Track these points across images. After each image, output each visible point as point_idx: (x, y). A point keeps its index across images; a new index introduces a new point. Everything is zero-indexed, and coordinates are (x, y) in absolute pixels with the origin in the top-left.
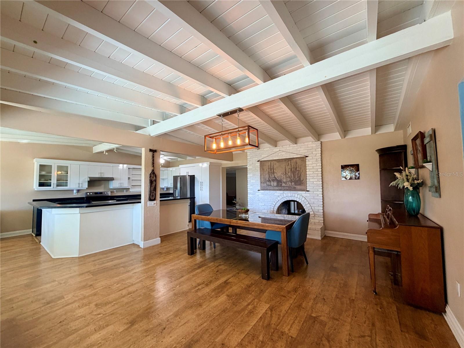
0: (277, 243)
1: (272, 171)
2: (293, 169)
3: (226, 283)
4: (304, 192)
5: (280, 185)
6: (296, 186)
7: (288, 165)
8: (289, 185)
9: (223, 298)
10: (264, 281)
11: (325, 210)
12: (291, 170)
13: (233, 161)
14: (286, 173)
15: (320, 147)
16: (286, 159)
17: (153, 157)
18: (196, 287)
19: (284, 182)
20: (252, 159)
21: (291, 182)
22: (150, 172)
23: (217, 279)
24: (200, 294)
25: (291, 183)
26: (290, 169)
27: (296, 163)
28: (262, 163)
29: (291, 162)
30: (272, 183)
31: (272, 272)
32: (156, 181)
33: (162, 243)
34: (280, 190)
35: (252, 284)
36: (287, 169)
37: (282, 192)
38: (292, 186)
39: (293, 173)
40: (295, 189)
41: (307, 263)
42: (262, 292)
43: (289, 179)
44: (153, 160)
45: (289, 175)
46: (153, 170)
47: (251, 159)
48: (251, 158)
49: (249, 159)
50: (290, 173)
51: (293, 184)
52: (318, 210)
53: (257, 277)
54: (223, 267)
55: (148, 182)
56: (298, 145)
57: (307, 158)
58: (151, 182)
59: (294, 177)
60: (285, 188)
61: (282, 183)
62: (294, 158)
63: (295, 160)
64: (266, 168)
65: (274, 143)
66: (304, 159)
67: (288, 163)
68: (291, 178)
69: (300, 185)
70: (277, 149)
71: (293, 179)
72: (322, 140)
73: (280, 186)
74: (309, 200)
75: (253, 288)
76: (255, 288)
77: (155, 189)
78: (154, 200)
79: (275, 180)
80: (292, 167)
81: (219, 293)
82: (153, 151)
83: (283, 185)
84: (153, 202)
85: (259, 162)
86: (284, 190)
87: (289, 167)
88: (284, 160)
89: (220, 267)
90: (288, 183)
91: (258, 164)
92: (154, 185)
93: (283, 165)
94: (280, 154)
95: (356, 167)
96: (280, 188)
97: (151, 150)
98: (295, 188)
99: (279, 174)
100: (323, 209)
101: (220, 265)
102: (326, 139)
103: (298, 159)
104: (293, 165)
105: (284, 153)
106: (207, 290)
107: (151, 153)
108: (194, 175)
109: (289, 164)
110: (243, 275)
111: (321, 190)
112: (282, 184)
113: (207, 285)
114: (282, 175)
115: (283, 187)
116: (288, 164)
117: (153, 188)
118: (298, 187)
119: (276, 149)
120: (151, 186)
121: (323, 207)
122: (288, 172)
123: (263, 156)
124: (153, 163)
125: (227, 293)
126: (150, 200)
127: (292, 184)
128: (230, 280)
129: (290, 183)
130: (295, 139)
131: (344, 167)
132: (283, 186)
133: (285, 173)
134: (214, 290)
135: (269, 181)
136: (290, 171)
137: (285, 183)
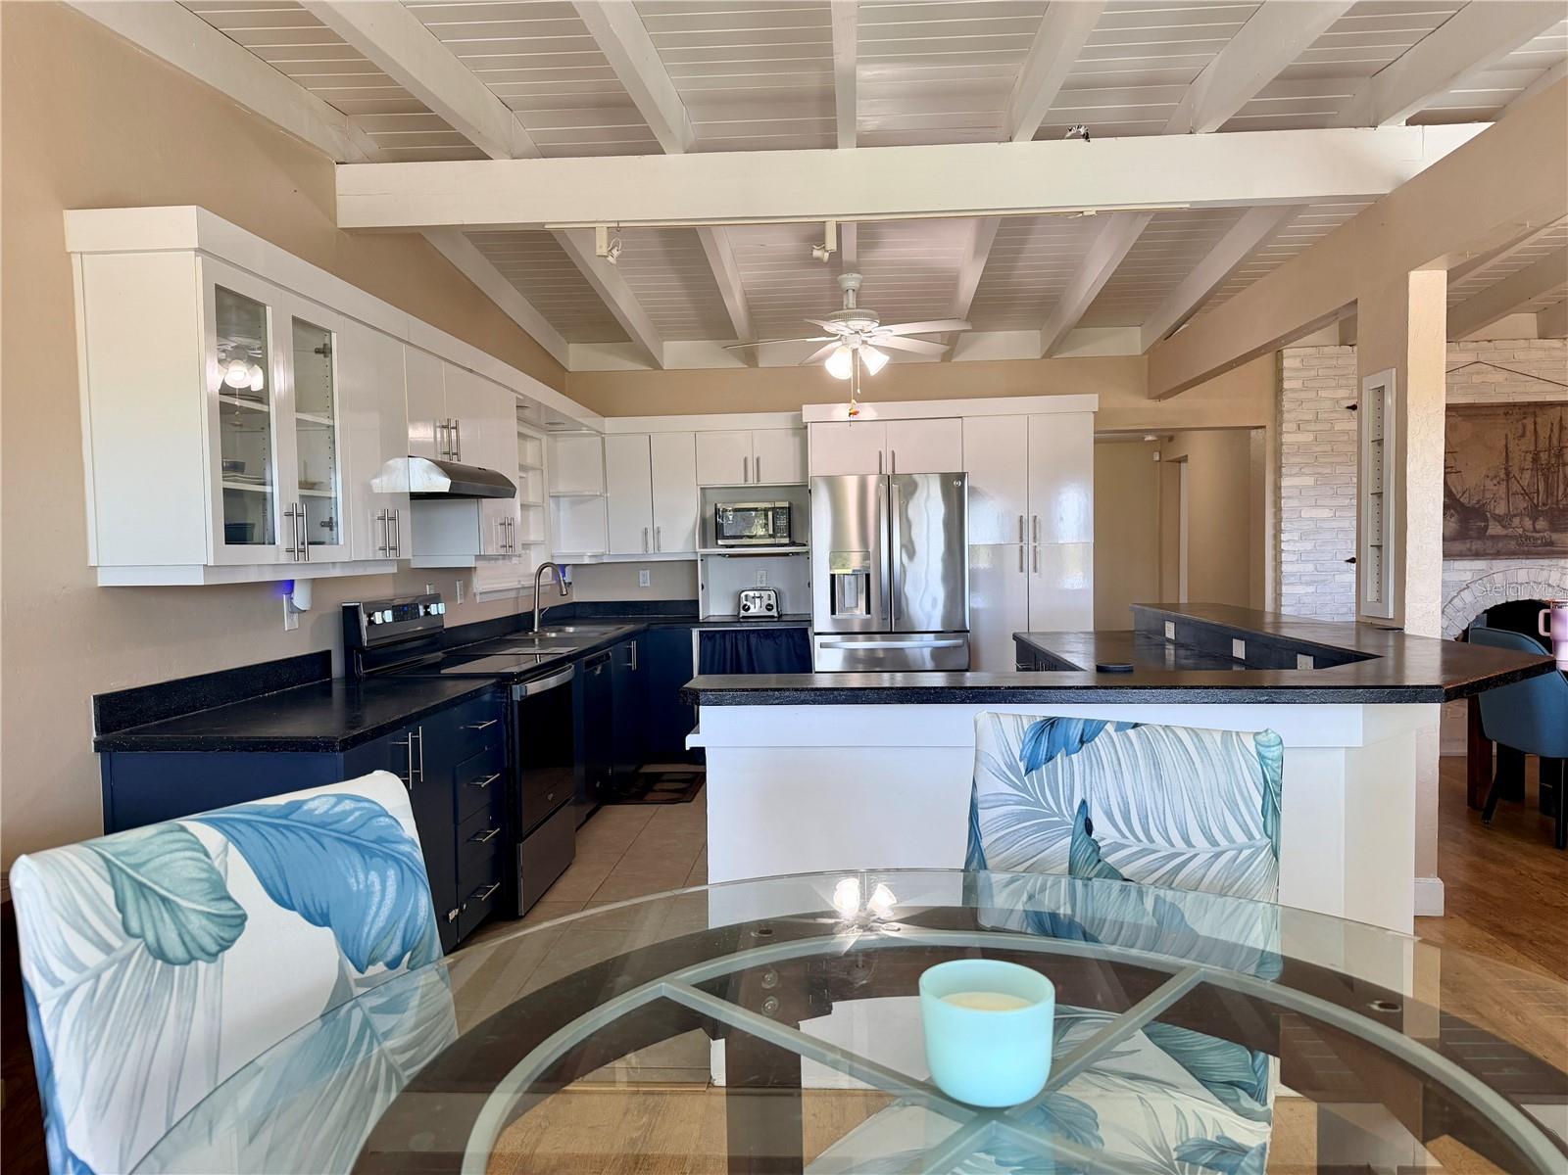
5: (1475, 530)
19: (1499, 519)
20: (1312, 395)
25: (1535, 520)
39: (1547, 472)
40: (1550, 550)
43: (1522, 504)
45: (1525, 483)
47: (1303, 395)
48: (1305, 388)
50: (1527, 475)
59: (1549, 492)
61: (1486, 520)
62: (1552, 404)
70: (1462, 351)
79: (1450, 505)
83: (1495, 529)
86: (1498, 555)
99: (1471, 478)
105: (1499, 377)
109: (1524, 427)
137: (1503, 520)
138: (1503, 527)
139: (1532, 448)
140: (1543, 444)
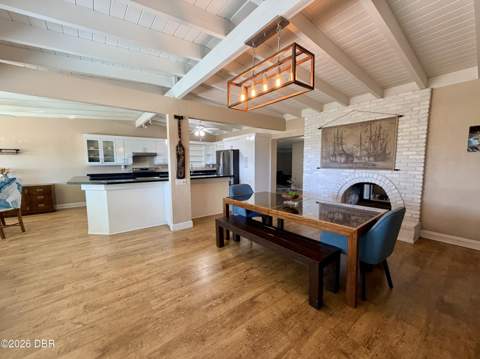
0: (339, 252)
1: (339, 141)
3: (253, 302)
4: (389, 172)
5: (350, 161)
6: (376, 163)
7: (367, 132)
8: (364, 161)
9: (240, 332)
10: (313, 311)
11: (424, 199)
13: (285, 130)
15: (429, 98)
16: (364, 122)
17: (179, 125)
18: (208, 301)
19: (357, 157)
21: (369, 156)
22: (177, 143)
23: (241, 292)
24: (210, 316)
25: (369, 158)
27: (380, 128)
28: (325, 131)
29: (371, 127)
30: (338, 159)
32: (184, 155)
34: (350, 168)
35: (291, 313)
36: (363, 137)
37: (352, 171)
40: (374, 167)
41: (391, 286)
42: (306, 333)
43: (365, 153)
44: (180, 129)
45: (366, 146)
46: (180, 142)
49: (307, 126)
51: (372, 159)
52: (413, 199)
53: (303, 300)
54: (254, 273)
55: (175, 156)
56: (387, 98)
57: (400, 119)
58: (178, 156)
59: (375, 149)
60: (358, 165)
61: (353, 158)
62: (377, 120)
63: (378, 123)
64: (331, 136)
65: (346, 99)
66: (394, 120)
67: (365, 128)
68: (368, 151)
69: (383, 160)
71: (373, 153)
72: (435, 86)
73: (350, 163)
74: (396, 183)
75: (291, 321)
76: (296, 323)
77: (184, 165)
78: (184, 177)
79: (343, 153)
80: (373, 133)
81: (237, 319)
82: (179, 118)
83: (356, 160)
84: (182, 181)
85: (321, 130)
87: (368, 134)
88: (360, 125)
89: (251, 272)
90: (363, 158)
91: (320, 132)
92: (181, 160)
93: (358, 132)
94: (353, 116)
96: (350, 165)
97: (176, 117)
98: (374, 165)
99: (350, 145)
100: (422, 199)
101: (252, 268)
102: (443, 82)
103: (383, 122)
104: (373, 131)
106: (223, 310)
107: (177, 121)
108: (239, 150)
110: (280, 292)
111: (422, 169)
112: (353, 160)
113: (225, 301)
114: (355, 147)
116: (366, 130)
117: (180, 163)
118: (380, 164)
119: (349, 109)
120: (178, 161)
121: (422, 195)
123: (327, 121)
124: (180, 134)
125: (249, 323)
126: (179, 178)
127: (370, 160)
128: (260, 298)
129: (367, 159)
130: (382, 90)
131: (475, 130)
132: (355, 163)
133: (359, 144)
134: (232, 312)
135: (334, 155)
136: (368, 140)
137: (359, 158)
138: (359, 160)
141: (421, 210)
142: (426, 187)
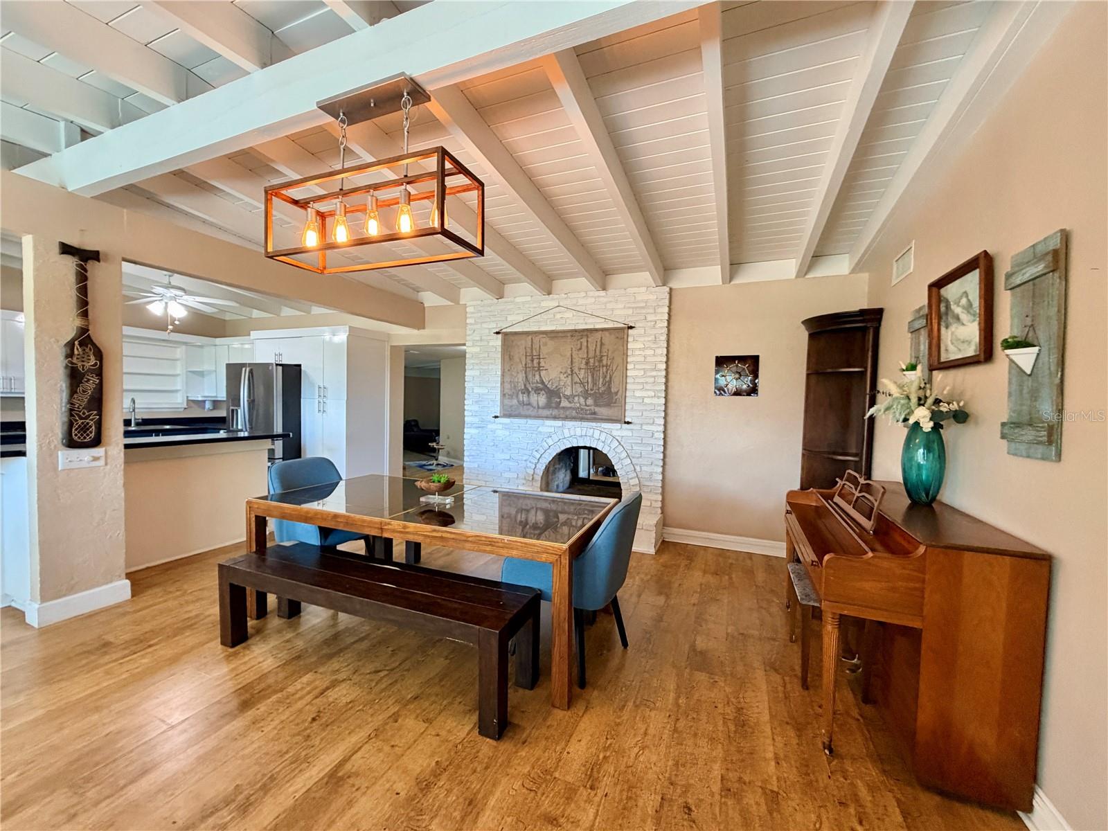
0: (536, 598)
1: (534, 363)
2: (592, 361)
3: (336, 779)
4: (618, 426)
5: (554, 405)
6: (597, 409)
7: (580, 349)
8: (578, 405)
10: (487, 746)
11: (668, 474)
12: (587, 363)
13: (424, 328)
14: (572, 371)
15: (667, 302)
16: (576, 331)
17: (82, 277)
19: (567, 397)
20: (478, 326)
21: (586, 394)
22: (69, 334)
25: (586, 399)
26: (584, 361)
27: (602, 344)
28: (508, 339)
29: (587, 341)
30: (534, 398)
31: (516, 695)
32: (99, 372)
33: (135, 598)
34: (555, 418)
35: (439, 770)
36: (576, 360)
37: (559, 423)
38: (587, 408)
39: (593, 370)
40: (594, 417)
41: (625, 644)
42: (472, 808)
43: (579, 389)
44: (83, 290)
45: (581, 377)
46: (83, 330)
47: (475, 327)
48: (476, 323)
49: (471, 324)
50: (583, 372)
51: (590, 401)
52: (651, 474)
54: (342, 694)
55: (59, 375)
56: (610, 292)
57: (630, 331)
58: (75, 377)
59: (594, 384)
60: (568, 413)
61: (560, 398)
62: (597, 330)
63: (599, 335)
64: (519, 352)
65: (546, 281)
66: (622, 333)
67: (579, 342)
68: (584, 386)
69: (608, 405)
70: (553, 299)
71: (592, 390)
72: (675, 284)
73: (556, 408)
74: (628, 447)
75: (438, 792)
76: (448, 793)
77: (97, 402)
78: (96, 442)
79: (543, 388)
82: (83, 255)
83: (564, 403)
84: (86, 455)
85: (500, 336)
86: (566, 418)
87: (583, 354)
88: (569, 335)
90: (576, 398)
91: (498, 341)
92: (90, 384)
93: (567, 348)
94: (558, 316)
95: (751, 363)
96: (555, 412)
98: (595, 413)
99: (553, 373)
100: (663, 473)
101: (334, 684)
102: (685, 280)
103: (607, 334)
104: (592, 348)
105: (569, 314)
107: (70, 263)
108: (300, 366)
109: (581, 343)
110: (410, 726)
111: (662, 422)
112: (560, 402)
114: (562, 377)
115: (562, 411)
116: (579, 346)
117: (83, 400)
118: (603, 411)
119: (549, 302)
120: (73, 392)
121: (664, 467)
122: (580, 369)
123: (512, 318)
124: (83, 304)
126: (71, 444)
127: (588, 403)
129: (582, 400)
130: (602, 275)
131: (721, 362)
132: (563, 408)
133: (570, 372)
135: (526, 391)
136: (583, 366)
137: (569, 399)
138: (570, 402)
139: (585, 356)
140: (592, 354)
141: (663, 494)
142: (668, 452)
